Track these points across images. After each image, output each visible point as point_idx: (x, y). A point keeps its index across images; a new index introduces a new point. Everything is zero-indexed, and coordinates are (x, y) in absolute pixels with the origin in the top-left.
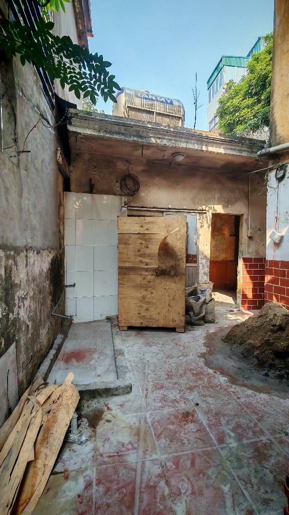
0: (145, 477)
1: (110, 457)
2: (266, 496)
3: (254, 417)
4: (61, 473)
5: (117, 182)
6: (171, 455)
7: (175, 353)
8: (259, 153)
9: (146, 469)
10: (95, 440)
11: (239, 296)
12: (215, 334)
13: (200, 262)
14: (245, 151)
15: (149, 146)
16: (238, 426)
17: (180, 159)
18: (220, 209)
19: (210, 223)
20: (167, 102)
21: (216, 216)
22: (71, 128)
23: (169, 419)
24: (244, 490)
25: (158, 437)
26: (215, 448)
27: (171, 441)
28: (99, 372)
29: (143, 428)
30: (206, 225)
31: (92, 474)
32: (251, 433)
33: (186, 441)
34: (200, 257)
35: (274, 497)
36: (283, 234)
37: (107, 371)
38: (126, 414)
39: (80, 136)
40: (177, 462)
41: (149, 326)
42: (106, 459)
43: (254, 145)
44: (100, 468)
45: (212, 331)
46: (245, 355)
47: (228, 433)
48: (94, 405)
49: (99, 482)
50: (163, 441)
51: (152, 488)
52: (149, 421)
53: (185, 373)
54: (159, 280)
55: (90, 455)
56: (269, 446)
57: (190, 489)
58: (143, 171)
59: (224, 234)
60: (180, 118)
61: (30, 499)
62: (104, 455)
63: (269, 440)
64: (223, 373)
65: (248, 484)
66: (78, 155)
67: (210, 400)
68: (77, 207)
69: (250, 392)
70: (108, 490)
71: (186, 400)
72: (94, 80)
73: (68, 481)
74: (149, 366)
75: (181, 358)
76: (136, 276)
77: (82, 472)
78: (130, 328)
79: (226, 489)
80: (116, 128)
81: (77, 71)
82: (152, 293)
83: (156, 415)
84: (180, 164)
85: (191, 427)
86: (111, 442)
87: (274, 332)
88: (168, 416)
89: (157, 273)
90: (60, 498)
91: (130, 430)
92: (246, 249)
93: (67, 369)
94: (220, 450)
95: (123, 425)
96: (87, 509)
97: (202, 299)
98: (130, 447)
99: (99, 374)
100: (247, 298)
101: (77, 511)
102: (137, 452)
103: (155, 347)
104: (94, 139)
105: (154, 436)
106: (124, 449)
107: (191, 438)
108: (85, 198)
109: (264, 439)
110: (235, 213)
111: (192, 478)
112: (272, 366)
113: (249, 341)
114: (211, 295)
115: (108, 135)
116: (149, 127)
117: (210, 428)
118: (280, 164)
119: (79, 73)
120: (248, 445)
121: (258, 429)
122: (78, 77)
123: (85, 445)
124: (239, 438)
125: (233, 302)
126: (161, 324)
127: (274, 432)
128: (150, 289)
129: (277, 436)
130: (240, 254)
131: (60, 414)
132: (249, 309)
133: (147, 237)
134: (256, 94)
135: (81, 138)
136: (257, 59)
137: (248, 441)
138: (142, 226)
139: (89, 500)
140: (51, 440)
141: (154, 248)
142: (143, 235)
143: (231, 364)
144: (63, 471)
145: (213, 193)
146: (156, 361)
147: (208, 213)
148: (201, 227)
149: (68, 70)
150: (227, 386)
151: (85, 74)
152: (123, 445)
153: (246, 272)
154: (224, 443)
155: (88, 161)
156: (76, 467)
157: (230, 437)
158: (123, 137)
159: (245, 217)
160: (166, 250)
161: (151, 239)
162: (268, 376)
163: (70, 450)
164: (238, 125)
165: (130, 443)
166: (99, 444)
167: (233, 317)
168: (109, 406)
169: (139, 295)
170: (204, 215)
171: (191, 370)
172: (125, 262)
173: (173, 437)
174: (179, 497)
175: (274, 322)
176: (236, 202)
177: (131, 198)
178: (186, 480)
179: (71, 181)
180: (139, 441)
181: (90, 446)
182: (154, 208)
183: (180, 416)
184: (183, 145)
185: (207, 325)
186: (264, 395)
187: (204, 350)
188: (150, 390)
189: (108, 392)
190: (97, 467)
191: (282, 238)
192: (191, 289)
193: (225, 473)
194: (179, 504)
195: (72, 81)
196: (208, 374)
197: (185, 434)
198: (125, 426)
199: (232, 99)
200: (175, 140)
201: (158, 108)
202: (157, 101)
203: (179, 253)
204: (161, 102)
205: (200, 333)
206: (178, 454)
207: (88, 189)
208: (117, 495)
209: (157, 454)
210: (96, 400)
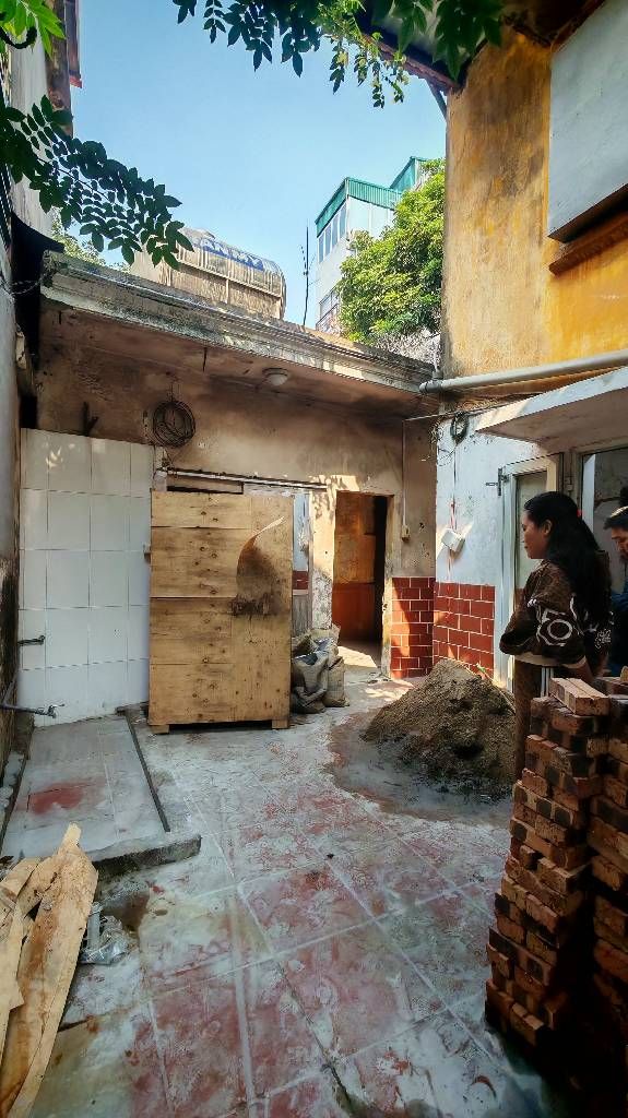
0: (253, 993)
1: (178, 974)
2: (457, 978)
3: (430, 862)
4: (81, 1022)
5: (145, 415)
6: (295, 950)
7: (275, 768)
8: (423, 385)
9: (253, 980)
10: (141, 952)
11: (387, 651)
12: (347, 726)
13: (314, 586)
14: (398, 379)
15: (220, 349)
16: (405, 880)
17: (280, 381)
18: (351, 484)
19: (332, 509)
20: (250, 264)
21: (344, 497)
22: (49, 293)
23: (282, 889)
24: (423, 978)
25: (267, 923)
26: (369, 922)
27: (291, 926)
28: (120, 822)
29: (234, 913)
30: (326, 514)
31: (148, 1011)
32: (426, 888)
33: (317, 920)
34: (315, 576)
35: (470, 975)
36: (464, 536)
37: (140, 819)
38: (197, 894)
39: (69, 311)
40: (307, 958)
41: (217, 720)
42: (170, 981)
43: (413, 369)
44: (161, 997)
45: (341, 721)
46: (407, 760)
47: (390, 895)
48: (125, 886)
49: (163, 1022)
50: (278, 929)
51: (268, 1009)
52: (244, 898)
53: (301, 805)
54: (238, 624)
55: (136, 980)
56: (455, 903)
57: (335, 994)
58: (201, 397)
59: (354, 531)
60: (278, 299)
61: (21, 1083)
62: (165, 974)
63: (455, 893)
64: (370, 796)
65: (429, 966)
66: (58, 349)
67: (353, 846)
68: (51, 465)
69: (419, 822)
70: (185, 1030)
71: (308, 853)
72: (137, 222)
73: (100, 1034)
74: (227, 799)
75: (288, 777)
76: (191, 616)
77: (126, 1011)
78: (176, 728)
79: (395, 981)
80: (154, 307)
81: (104, 200)
82: (224, 652)
83: (257, 887)
84: (276, 391)
85: (325, 895)
86: (174, 949)
87: (454, 712)
88: (279, 885)
89: (234, 609)
90: (89, 1066)
91: (209, 922)
92: (399, 563)
93: (43, 826)
94: (379, 924)
95: (193, 915)
96: (150, 1070)
97: (322, 659)
98: (214, 950)
99: (121, 827)
100: (401, 655)
101: (130, 1078)
102: (231, 956)
103: (234, 762)
104: (101, 321)
105: (258, 923)
106: (203, 956)
107: (327, 914)
108: (72, 446)
109: (448, 894)
110: (377, 492)
111: (337, 979)
112: (451, 774)
113: (412, 733)
114: (336, 652)
115: (135, 319)
116: (221, 314)
117: (359, 892)
118: (459, 411)
119: (107, 206)
120: (424, 908)
121: (436, 879)
122: (104, 211)
123: (121, 963)
124: (408, 898)
125: (375, 666)
126: (242, 714)
127: (460, 880)
128: (219, 644)
129: (467, 885)
130: (387, 571)
131: (62, 910)
132: (404, 675)
133: (214, 535)
134: (411, 267)
135: (72, 317)
136: (410, 203)
137: (423, 902)
138: (204, 513)
139: (152, 1055)
140: (50, 963)
141: (230, 559)
142: (206, 531)
143: (381, 778)
144: (82, 1018)
145: (340, 450)
146: (239, 788)
147: (329, 491)
148: (317, 516)
149: (84, 197)
150: (380, 817)
151: (119, 209)
152: (201, 950)
153: (398, 606)
154: (384, 912)
155: (81, 363)
156: (111, 1006)
157: (393, 899)
158: (166, 327)
159: (396, 501)
160: (253, 563)
161: (222, 539)
162: (447, 791)
163: (90, 979)
164: (376, 319)
165: (214, 943)
166: (150, 956)
167: (377, 693)
168: (156, 885)
169: (196, 657)
170: (323, 494)
171: (310, 797)
172: (166, 587)
173: (294, 918)
174: (318, 1012)
175: (453, 695)
176: (380, 471)
177: (176, 452)
178: (326, 982)
179: (39, 406)
180: (229, 936)
181: (132, 964)
182: (224, 474)
183: (302, 881)
184: (288, 356)
185: (331, 711)
186: (443, 823)
187: (330, 758)
188: (237, 844)
189: (152, 858)
190: (156, 997)
191: (462, 543)
192: (298, 641)
193: (389, 957)
194: (320, 1022)
195: (89, 218)
196: (344, 801)
197: (315, 909)
198: (198, 915)
199: (368, 267)
200: (272, 345)
201: (234, 272)
202: (232, 258)
203: (279, 569)
204: (238, 260)
205: (318, 727)
206: (308, 944)
207: (77, 426)
208: (204, 1033)
209: (268, 952)
210: (126, 879)
